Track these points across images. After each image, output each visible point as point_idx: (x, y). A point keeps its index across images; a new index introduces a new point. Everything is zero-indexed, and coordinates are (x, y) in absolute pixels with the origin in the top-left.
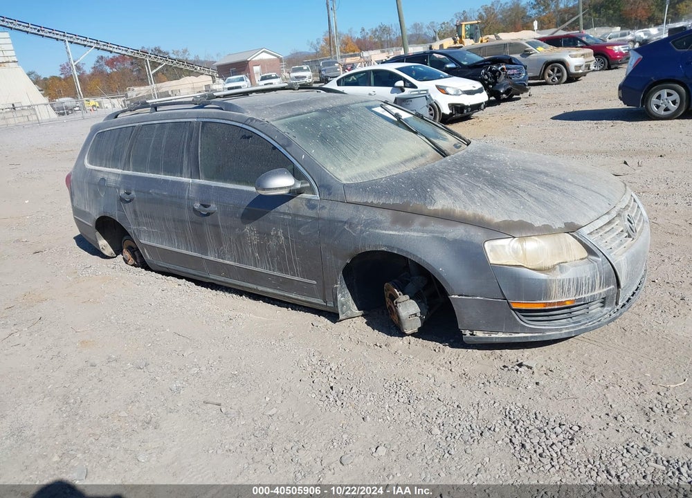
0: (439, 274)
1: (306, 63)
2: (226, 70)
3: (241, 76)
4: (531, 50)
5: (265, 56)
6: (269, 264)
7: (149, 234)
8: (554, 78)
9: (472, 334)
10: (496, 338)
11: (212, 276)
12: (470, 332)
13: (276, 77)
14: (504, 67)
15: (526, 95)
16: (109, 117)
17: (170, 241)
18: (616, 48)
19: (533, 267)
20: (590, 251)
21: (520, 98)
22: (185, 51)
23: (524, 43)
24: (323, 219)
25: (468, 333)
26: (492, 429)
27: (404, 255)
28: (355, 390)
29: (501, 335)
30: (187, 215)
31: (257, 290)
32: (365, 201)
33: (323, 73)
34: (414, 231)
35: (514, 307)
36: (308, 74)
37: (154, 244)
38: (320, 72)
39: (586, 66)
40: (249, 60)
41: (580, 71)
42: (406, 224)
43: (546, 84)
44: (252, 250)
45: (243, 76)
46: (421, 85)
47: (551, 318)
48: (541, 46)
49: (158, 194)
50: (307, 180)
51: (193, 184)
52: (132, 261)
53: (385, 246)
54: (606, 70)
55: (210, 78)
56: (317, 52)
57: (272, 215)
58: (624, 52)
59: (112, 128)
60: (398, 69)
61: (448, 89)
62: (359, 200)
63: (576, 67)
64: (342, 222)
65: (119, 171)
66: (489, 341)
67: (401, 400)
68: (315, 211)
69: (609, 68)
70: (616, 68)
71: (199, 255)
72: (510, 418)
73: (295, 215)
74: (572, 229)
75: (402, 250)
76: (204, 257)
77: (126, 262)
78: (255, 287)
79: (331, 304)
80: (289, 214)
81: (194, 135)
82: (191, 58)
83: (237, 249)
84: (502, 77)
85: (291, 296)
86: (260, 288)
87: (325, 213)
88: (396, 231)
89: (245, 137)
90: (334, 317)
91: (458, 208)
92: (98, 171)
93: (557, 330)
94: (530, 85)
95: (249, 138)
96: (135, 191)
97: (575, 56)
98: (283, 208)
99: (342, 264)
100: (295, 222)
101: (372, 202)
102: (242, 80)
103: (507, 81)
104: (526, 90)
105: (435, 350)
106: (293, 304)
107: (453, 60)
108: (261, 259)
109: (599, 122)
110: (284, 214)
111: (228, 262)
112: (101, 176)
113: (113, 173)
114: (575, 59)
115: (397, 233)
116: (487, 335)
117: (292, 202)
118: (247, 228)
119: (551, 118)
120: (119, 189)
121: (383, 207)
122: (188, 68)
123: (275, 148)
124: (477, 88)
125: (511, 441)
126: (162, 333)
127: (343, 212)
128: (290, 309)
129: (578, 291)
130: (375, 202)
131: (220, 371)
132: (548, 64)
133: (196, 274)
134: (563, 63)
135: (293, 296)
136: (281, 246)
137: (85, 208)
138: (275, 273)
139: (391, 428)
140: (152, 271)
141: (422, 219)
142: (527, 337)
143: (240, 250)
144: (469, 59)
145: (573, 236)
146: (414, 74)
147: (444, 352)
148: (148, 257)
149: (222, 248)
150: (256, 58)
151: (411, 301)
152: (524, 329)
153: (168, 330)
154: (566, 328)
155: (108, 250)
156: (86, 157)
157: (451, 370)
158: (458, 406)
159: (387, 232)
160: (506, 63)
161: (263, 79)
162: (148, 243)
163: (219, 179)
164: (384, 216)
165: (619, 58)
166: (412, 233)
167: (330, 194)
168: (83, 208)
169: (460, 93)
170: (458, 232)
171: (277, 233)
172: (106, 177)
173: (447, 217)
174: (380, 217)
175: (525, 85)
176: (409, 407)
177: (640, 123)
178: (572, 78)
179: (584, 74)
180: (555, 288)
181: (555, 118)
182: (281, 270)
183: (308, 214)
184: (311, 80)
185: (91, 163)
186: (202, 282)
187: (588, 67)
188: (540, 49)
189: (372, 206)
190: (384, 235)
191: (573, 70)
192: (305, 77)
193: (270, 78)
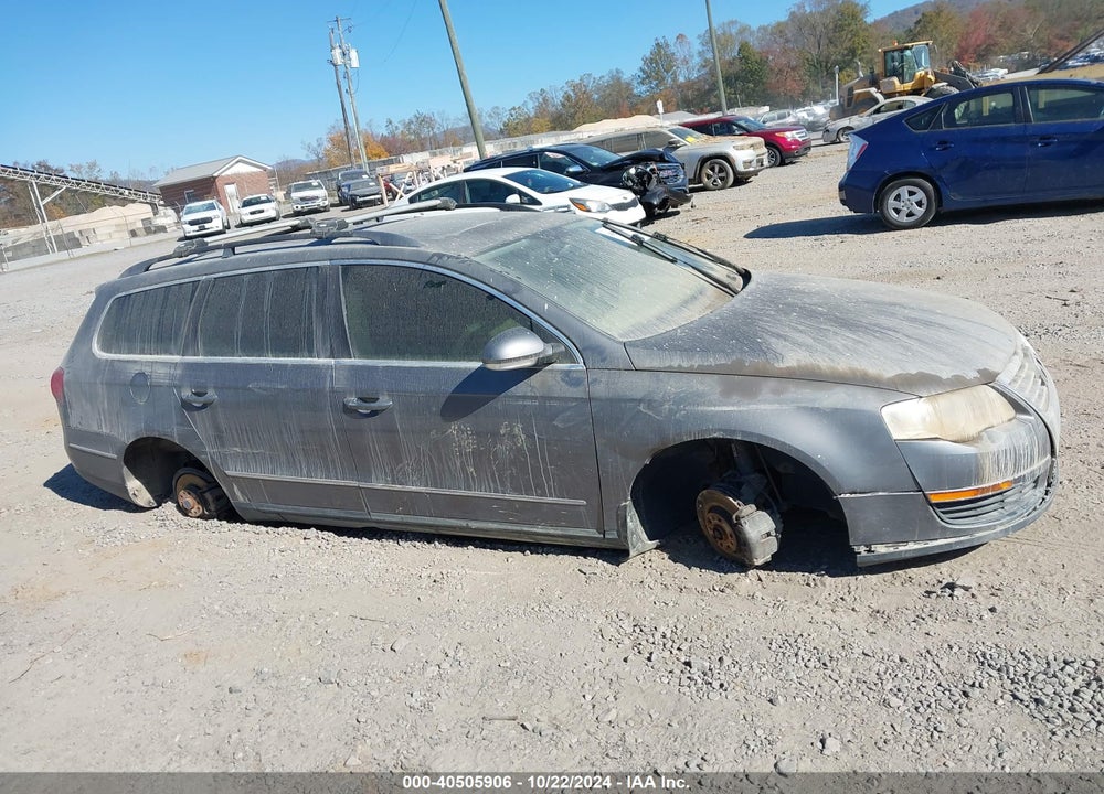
0: (817, 464)
1: (314, 176)
2: (177, 195)
3: (210, 201)
4: (679, 142)
5: (242, 169)
6: (494, 481)
7: (245, 460)
8: (715, 181)
9: (869, 551)
10: (906, 552)
11: (375, 516)
12: (866, 549)
13: (268, 201)
14: (654, 166)
15: (687, 206)
16: (131, 271)
17: (292, 465)
18: (789, 135)
19: (954, 439)
20: (1018, 407)
21: (678, 213)
22: (92, 166)
23: (665, 131)
24: (596, 399)
25: (862, 549)
26: (977, 684)
27: (755, 440)
28: (727, 661)
29: (912, 546)
30: (330, 419)
31: (468, 528)
32: (667, 365)
33: (345, 190)
34: (765, 402)
35: (934, 500)
36: (322, 193)
37: (258, 475)
38: (339, 189)
39: (758, 161)
40: (216, 175)
41: (751, 169)
42: (750, 393)
43: (704, 189)
44: (462, 462)
45: (214, 201)
46: (549, 200)
47: (979, 511)
48: (691, 135)
49: (265, 390)
50: (560, 341)
51: (337, 367)
52: (197, 509)
53: (720, 430)
54: (780, 165)
55: (149, 208)
56: (320, 160)
57: (500, 402)
58: (800, 140)
59: (148, 288)
60: (506, 177)
61: (588, 204)
62: (656, 364)
63: (745, 163)
64: (633, 400)
65: (177, 358)
66: (897, 557)
67: (811, 664)
68: (581, 388)
69: (783, 163)
70: (792, 163)
71: (355, 483)
72: (989, 665)
73: (545, 398)
74: (988, 378)
75: (751, 434)
76: (362, 485)
77: (184, 511)
78: (463, 523)
79: (612, 535)
80: (535, 398)
81: (331, 287)
82: (105, 177)
83: (433, 466)
84: (654, 181)
85: (535, 530)
86: (474, 525)
87: (600, 390)
88: (733, 405)
89: (431, 284)
90: (616, 554)
91: (824, 362)
92: (128, 361)
93: (989, 528)
94: (692, 190)
95: (439, 284)
96: (215, 388)
97: (742, 148)
98: (521, 388)
99: (634, 468)
100: (546, 408)
101: (680, 365)
102: (212, 207)
103: (661, 188)
104: (688, 200)
105: (808, 584)
106: (533, 544)
107: (577, 160)
108: (478, 475)
109: (821, 237)
110: (524, 397)
111: (414, 488)
112: (136, 369)
113: (161, 363)
114: (743, 152)
115: (736, 408)
116: (892, 550)
117: (535, 379)
118: (453, 428)
119: (745, 237)
120: (179, 388)
121: (702, 371)
122: (107, 193)
123: (491, 297)
124: (629, 200)
125: (1015, 697)
126: (329, 619)
127: (635, 385)
128: (528, 552)
129: (1017, 468)
130: (685, 365)
131: (476, 666)
132: (704, 160)
133: (343, 515)
134: (725, 157)
135: (539, 530)
136: (520, 450)
137: (100, 427)
138: (507, 496)
139: (823, 708)
140: (243, 521)
141: (772, 383)
142: (950, 544)
143: (436, 464)
144: (598, 158)
145: (993, 387)
146: (530, 183)
147: (824, 585)
148: (238, 497)
149: (400, 465)
150: (228, 173)
151: (760, 512)
152: (945, 533)
153: (336, 614)
154: (1001, 524)
155: (143, 496)
156: (95, 339)
157: (853, 609)
158: (901, 660)
159: (717, 409)
160: (656, 162)
161: (246, 204)
162: (245, 474)
163: (388, 354)
164: (707, 386)
165: (795, 149)
166: (762, 407)
167: (603, 360)
168: (95, 428)
169: (607, 208)
170: (838, 398)
171: (512, 430)
172: (147, 370)
173: (809, 377)
174: (701, 388)
175: (686, 192)
176: (828, 672)
177: (876, 235)
178: (741, 180)
179: (755, 173)
180: (988, 467)
181: (750, 236)
182: (517, 490)
183: (568, 395)
184: (327, 203)
185: (106, 348)
186: (352, 529)
187: (760, 162)
188: (690, 139)
189: (680, 371)
190: (715, 414)
191: (741, 168)
192: (317, 198)
193: (259, 202)
